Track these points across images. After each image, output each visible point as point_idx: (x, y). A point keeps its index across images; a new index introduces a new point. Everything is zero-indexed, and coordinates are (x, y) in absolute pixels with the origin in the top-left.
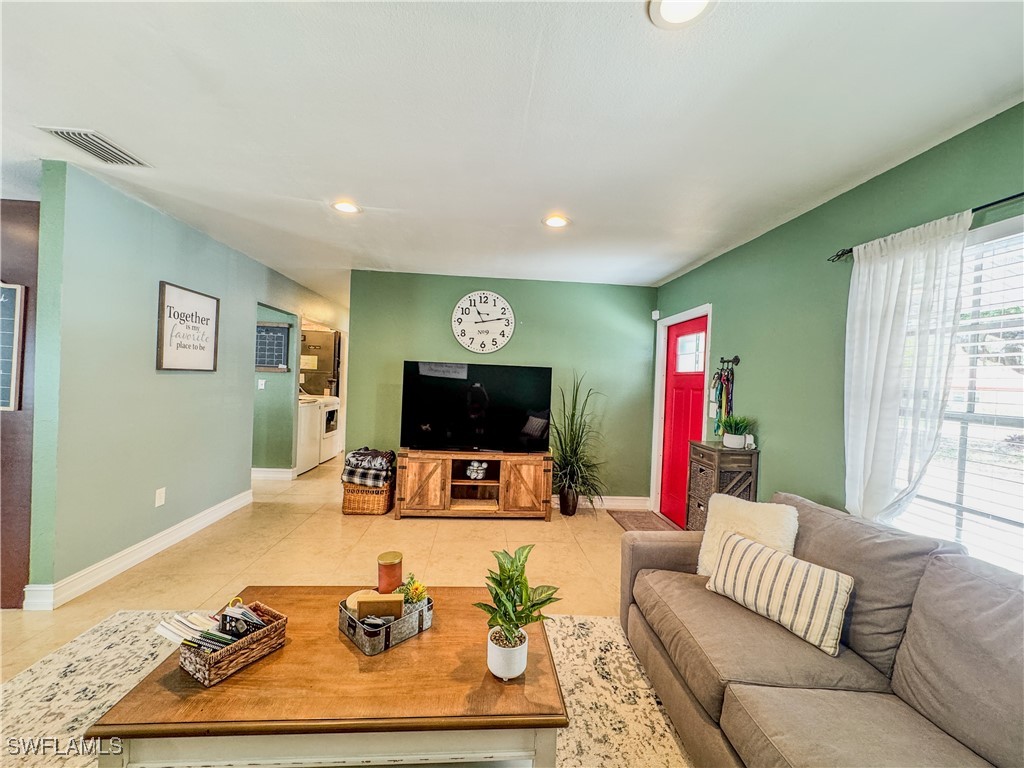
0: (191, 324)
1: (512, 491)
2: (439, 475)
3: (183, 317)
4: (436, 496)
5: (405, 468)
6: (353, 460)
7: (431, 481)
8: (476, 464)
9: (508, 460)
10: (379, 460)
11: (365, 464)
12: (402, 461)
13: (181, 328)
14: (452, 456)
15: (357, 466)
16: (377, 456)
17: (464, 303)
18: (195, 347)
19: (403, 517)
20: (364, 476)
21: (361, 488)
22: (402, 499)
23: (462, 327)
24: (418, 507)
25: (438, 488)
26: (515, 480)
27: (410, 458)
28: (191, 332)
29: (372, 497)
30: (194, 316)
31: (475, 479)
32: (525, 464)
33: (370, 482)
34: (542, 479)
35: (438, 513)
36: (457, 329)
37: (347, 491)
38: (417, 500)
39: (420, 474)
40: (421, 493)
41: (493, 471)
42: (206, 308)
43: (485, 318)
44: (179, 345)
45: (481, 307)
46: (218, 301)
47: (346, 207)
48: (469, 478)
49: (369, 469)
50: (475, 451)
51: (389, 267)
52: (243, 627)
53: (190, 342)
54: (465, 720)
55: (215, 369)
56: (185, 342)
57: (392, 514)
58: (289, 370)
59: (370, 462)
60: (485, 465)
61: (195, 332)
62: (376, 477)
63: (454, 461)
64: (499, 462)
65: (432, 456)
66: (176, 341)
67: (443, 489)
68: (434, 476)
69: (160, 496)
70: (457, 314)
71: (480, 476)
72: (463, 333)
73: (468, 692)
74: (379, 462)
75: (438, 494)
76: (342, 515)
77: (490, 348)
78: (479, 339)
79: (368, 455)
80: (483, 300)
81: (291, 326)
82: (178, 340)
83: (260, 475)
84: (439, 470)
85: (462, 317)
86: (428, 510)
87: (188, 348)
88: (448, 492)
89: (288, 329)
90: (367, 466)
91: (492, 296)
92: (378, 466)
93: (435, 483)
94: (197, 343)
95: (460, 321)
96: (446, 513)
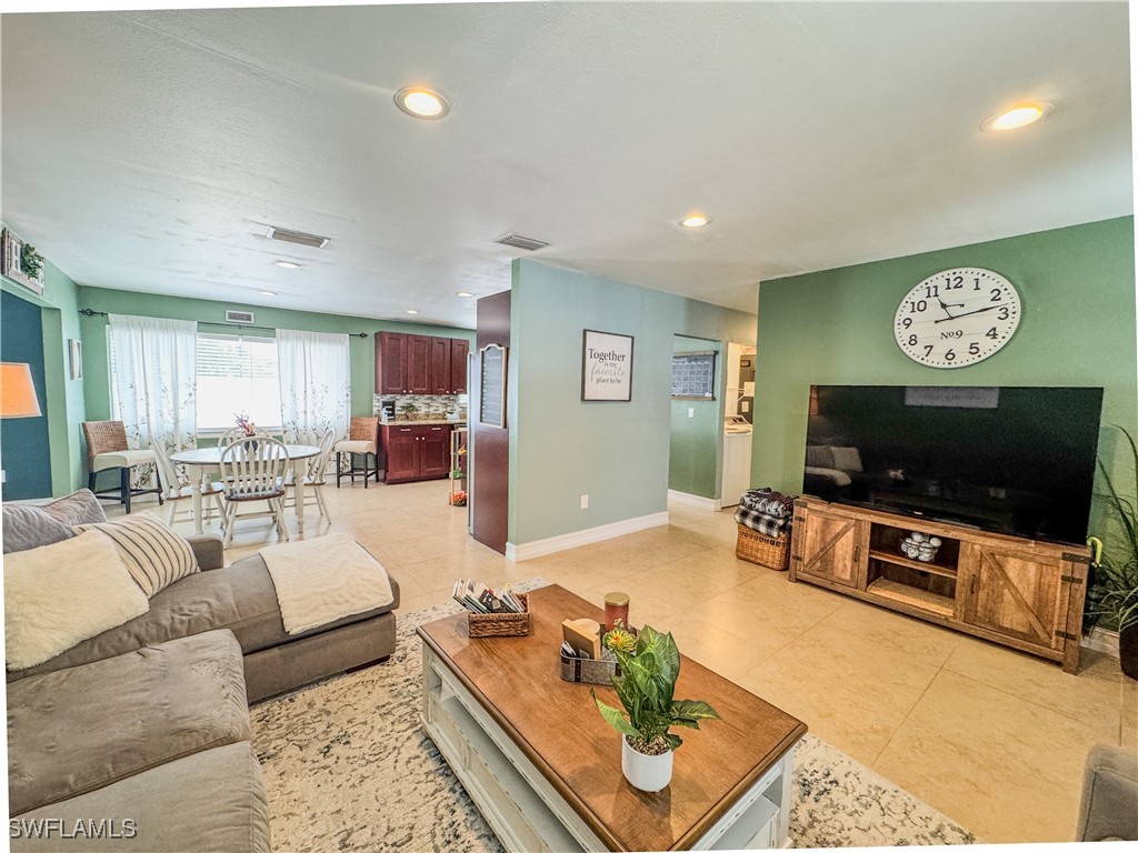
0: (608, 361)
1: (982, 595)
2: (851, 540)
3: (602, 357)
4: (845, 566)
5: (801, 519)
6: (747, 500)
7: (838, 545)
8: (917, 538)
9: (975, 543)
10: (775, 505)
11: (759, 506)
12: (799, 512)
13: (601, 366)
14: (870, 518)
15: (750, 507)
16: (774, 500)
17: (917, 294)
18: (612, 381)
19: (798, 581)
20: (757, 520)
21: (755, 534)
22: (798, 559)
23: (911, 331)
24: (819, 574)
25: (849, 557)
26: (991, 578)
27: (810, 510)
28: (609, 368)
29: (767, 547)
30: (613, 356)
31: (916, 559)
32: (1014, 556)
33: (763, 529)
34: (1058, 592)
35: (850, 591)
36: (902, 335)
37: (741, 533)
38: (818, 564)
39: (823, 532)
40: (825, 556)
41: (948, 554)
42: (622, 346)
43: (954, 311)
44: (598, 380)
45: (945, 296)
46: (633, 338)
47: (695, 221)
48: (904, 555)
49: (764, 513)
50: (918, 517)
51: (801, 270)
52: (496, 605)
53: (608, 377)
54: (563, 784)
55: (630, 400)
56: (604, 377)
57: (787, 573)
58: (714, 399)
59: (764, 505)
60: (935, 543)
61: (612, 368)
62: (770, 525)
63: (874, 525)
64: (957, 542)
65: (841, 512)
66: (596, 376)
67: (856, 559)
68: (843, 540)
69: (585, 502)
70: (904, 311)
71: (925, 556)
72: (913, 340)
73: (590, 764)
74: (774, 507)
75: (849, 564)
76: (735, 558)
77: (964, 358)
78: (942, 347)
79: (765, 496)
80: (953, 284)
81: (716, 353)
82: (598, 376)
83: (676, 498)
84: (850, 534)
85: (911, 316)
86: (833, 582)
87: (607, 381)
88: (864, 565)
89: (714, 356)
90: (761, 510)
91: (969, 275)
92: (773, 512)
93: (844, 548)
94: (614, 378)
95: (908, 323)
96: (860, 593)
